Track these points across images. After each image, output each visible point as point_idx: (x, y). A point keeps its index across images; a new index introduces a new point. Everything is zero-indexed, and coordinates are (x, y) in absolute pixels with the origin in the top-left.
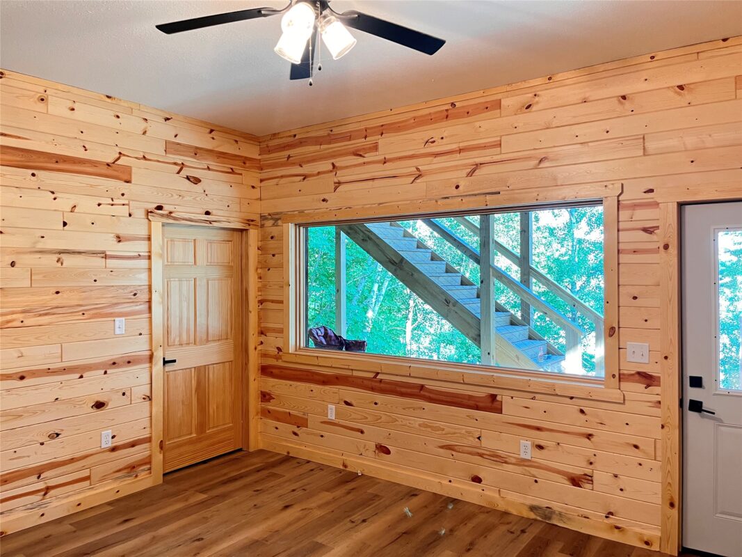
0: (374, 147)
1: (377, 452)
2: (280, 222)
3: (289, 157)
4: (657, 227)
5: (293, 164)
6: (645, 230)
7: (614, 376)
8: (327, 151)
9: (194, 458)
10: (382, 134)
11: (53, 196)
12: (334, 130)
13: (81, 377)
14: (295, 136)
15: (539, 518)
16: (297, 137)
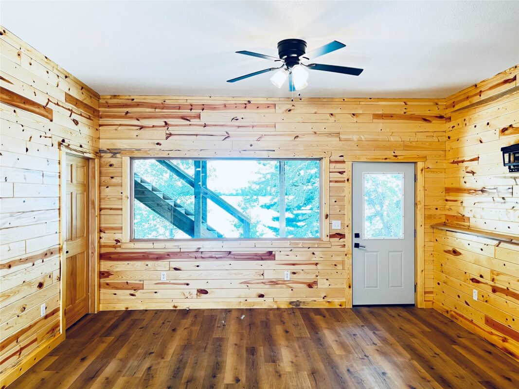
0: (197, 116)
1: (198, 294)
2: (118, 155)
3: (127, 113)
4: (344, 172)
5: (131, 118)
6: (340, 173)
7: (327, 236)
8: (161, 114)
9: (71, 321)
10: (203, 110)
11: (23, 128)
12: (166, 101)
13: (33, 265)
14: (133, 100)
15: (294, 307)
16: (135, 101)
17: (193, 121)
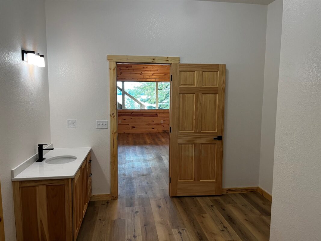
1: (132, 128)
15: (164, 132)
17: (130, 68)
